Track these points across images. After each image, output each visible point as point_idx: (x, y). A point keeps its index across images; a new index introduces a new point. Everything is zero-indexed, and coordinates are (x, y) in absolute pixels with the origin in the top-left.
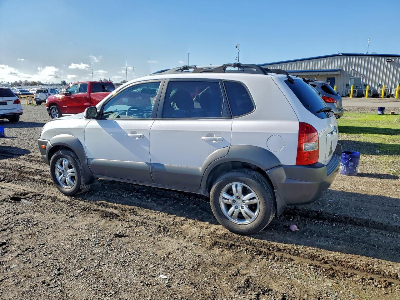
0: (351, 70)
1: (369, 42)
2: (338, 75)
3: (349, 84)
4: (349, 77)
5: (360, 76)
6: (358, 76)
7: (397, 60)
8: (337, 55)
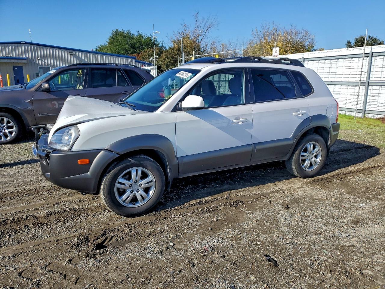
0: (38, 59)
1: (30, 32)
2: (25, 63)
3: (39, 74)
4: (38, 67)
5: (48, 66)
6: (47, 66)
7: (77, 53)
8: (19, 43)
